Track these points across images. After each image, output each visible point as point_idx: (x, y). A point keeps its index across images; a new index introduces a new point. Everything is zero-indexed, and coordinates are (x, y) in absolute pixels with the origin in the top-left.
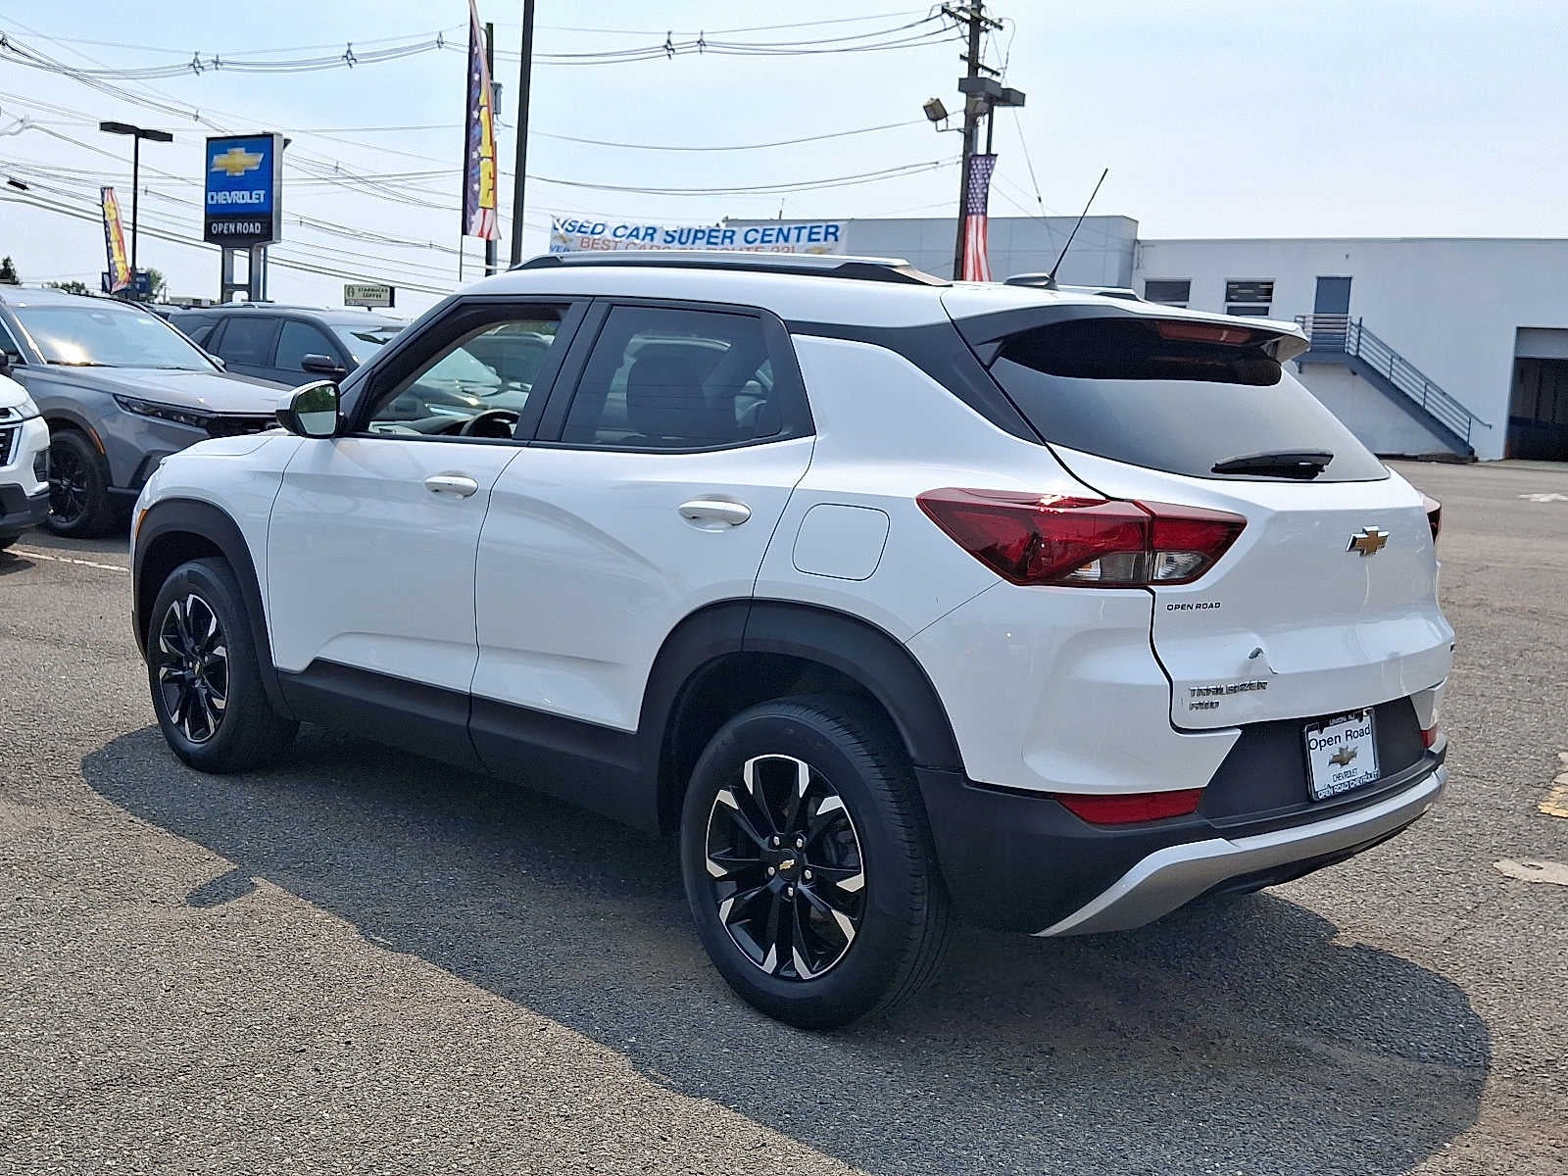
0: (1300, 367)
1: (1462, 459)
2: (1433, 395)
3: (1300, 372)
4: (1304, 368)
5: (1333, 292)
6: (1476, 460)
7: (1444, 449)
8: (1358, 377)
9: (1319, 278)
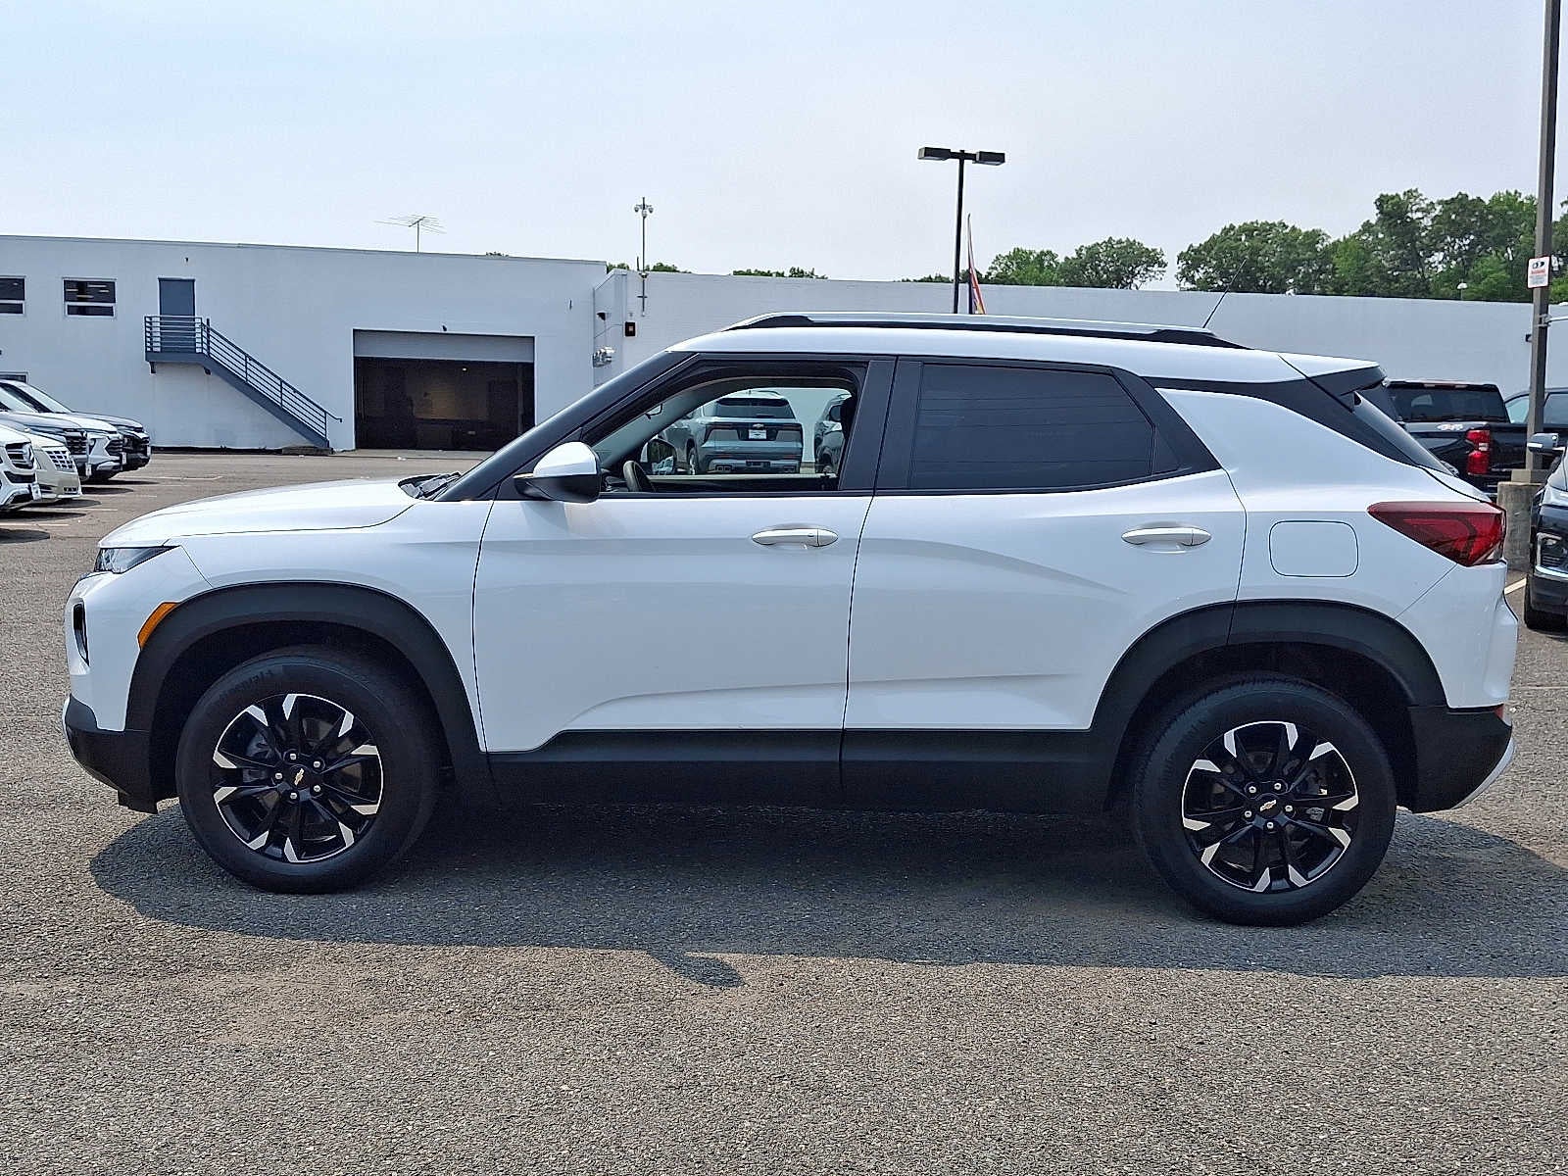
0: (152, 367)
1: (322, 451)
2: (287, 393)
3: (153, 372)
4: (156, 367)
5: (177, 294)
6: (333, 452)
7: (302, 441)
8: (212, 376)
9: (160, 280)
